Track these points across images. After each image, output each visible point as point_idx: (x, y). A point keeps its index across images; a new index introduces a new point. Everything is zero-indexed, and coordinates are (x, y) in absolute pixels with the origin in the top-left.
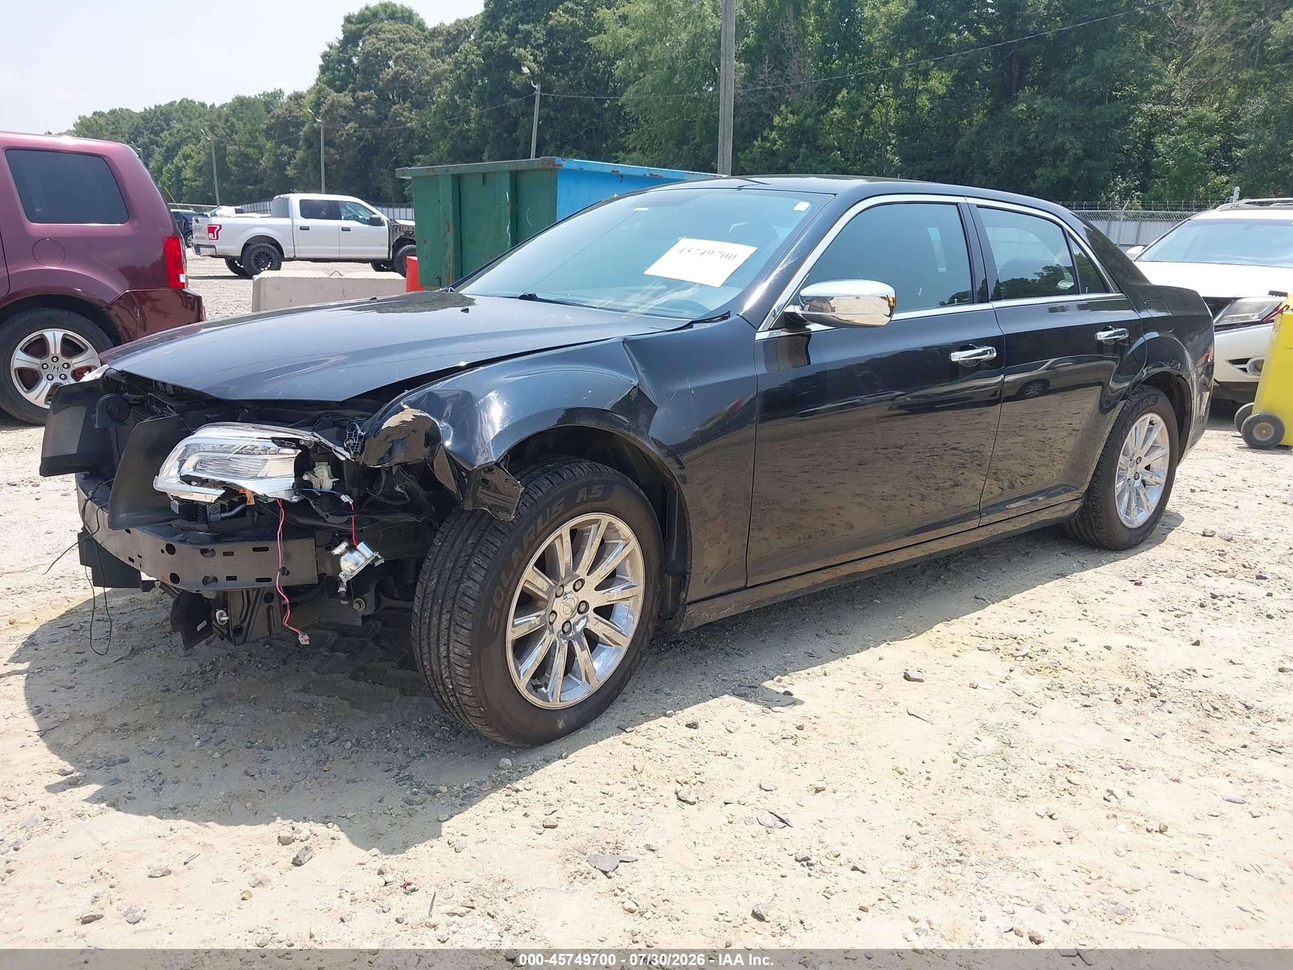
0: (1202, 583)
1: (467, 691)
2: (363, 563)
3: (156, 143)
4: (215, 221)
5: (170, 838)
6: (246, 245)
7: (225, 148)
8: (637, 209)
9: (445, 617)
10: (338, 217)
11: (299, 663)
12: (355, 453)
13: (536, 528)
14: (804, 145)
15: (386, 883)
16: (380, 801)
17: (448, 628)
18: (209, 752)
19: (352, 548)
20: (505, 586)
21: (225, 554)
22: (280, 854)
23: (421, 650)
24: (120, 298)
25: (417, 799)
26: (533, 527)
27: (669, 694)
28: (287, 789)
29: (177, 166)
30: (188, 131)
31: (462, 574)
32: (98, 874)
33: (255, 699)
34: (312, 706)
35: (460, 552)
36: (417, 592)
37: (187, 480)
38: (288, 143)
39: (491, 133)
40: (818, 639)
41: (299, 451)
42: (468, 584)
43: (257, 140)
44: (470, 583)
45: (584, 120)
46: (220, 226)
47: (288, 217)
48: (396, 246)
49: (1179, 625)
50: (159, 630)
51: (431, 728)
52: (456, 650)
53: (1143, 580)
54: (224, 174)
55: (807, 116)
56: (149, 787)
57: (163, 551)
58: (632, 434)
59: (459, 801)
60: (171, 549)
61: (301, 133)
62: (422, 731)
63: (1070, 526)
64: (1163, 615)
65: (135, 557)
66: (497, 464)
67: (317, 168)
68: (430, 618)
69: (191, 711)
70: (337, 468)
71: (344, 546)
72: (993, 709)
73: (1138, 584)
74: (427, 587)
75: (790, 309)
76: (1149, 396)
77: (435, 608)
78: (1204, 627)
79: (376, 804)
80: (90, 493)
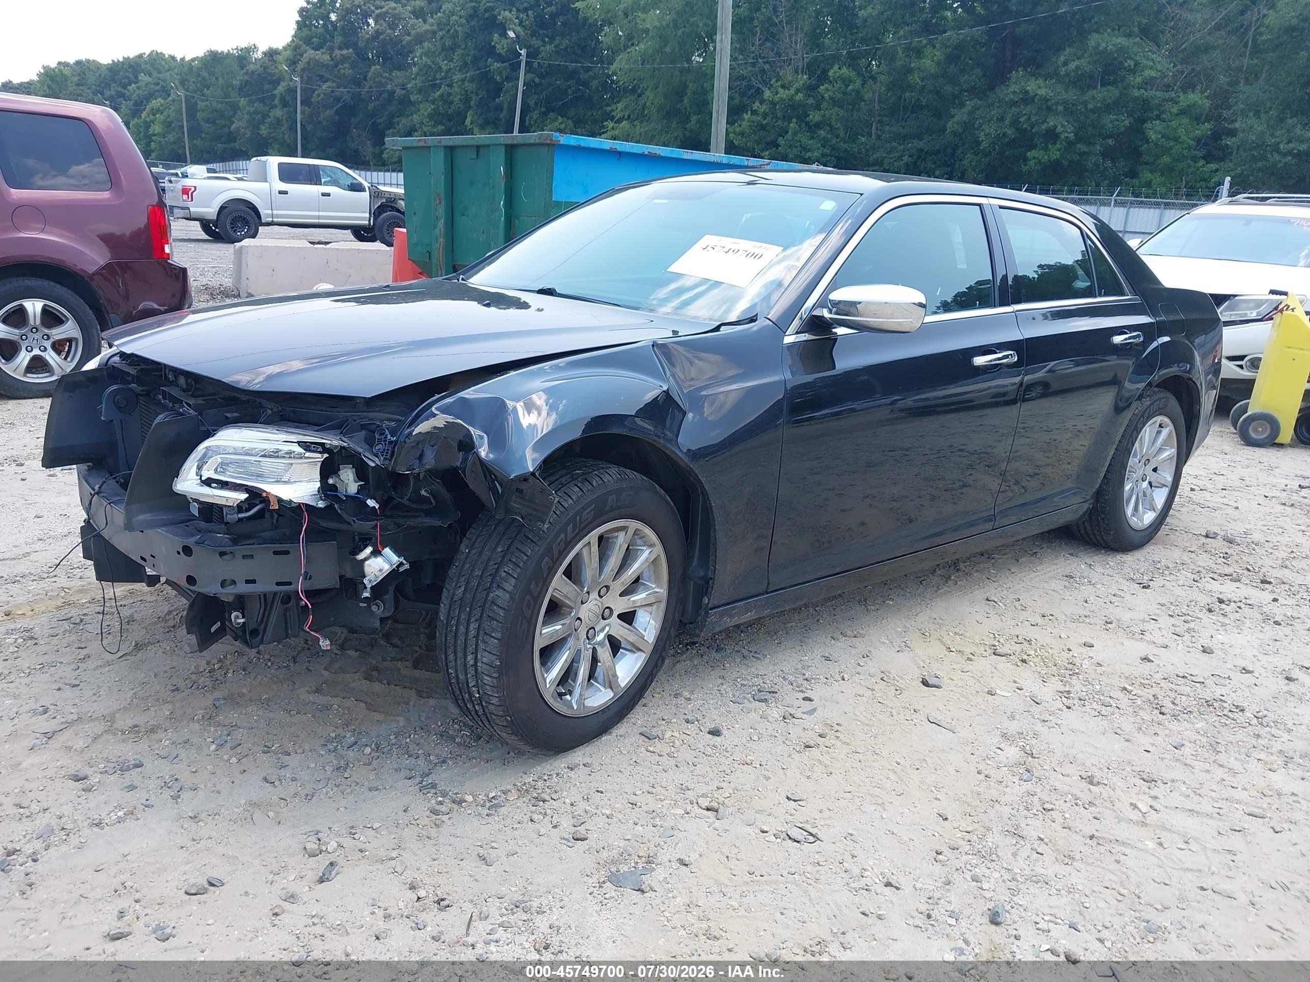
0: (1209, 587)
1: (494, 701)
2: (387, 568)
3: (123, 95)
4: (188, 182)
5: (192, 849)
6: (222, 208)
7: (196, 104)
8: (656, 201)
9: (473, 626)
10: (318, 182)
11: (309, 662)
12: (385, 459)
13: (566, 536)
14: (794, 120)
15: (419, 898)
16: (405, 811)
17: (477, 637)
18: (226, 757)
19: (376, 553)
20: (535, 595)
21: (244, 557)
22: (308, 866)
23: (446, 658)
24: (103, 268)
25: (443, 808)
26: (563, 536)
27: (689, 699)
28: (309, 797)
29: (145, 122)
30: (157, 84)
31: (492, 583)
32: (121, 887)
33: (268, 700)
34: (327, 707)
35: (489, 560)
36: (443, 598)
37: (208, 482)
38: (262, 100)
39: (474, 98)
40: (833, 642)
41: (326, 455)
42: (497, 593)
43: (229, 97)
44: (499, 593)
45: (569, 87)
46: (195, 187)
47: (266, 181)
48: (377, 213)
49: (1189, 630)
50: (162, 625)
51: (451, 732)
52: (485, 660)
53: (1151, 583)
54: (195, 131)
55: (798, 91)
56: (167, 794)
57: (178, 553)
58: (662, 441)
59: (487, 811)
60: (187, 551)
61: (276, 92)
62: (442, 736)
63: (1078, 526)
64: (1172, 620)
65: (147, 557)
66: (533, 474)
67: (292, 128)
68: (457, 626)
69: (202, 712)
70: (362, 472)
71: (369, 550)
72: (1012, 717)
73: (1146, 587)
74: (454, 595)
75: (816, 313)
76: (1160, 399)
77: (463, 616)
78: (1214, 633)
79: (402, 814)
80: (97, 488)
